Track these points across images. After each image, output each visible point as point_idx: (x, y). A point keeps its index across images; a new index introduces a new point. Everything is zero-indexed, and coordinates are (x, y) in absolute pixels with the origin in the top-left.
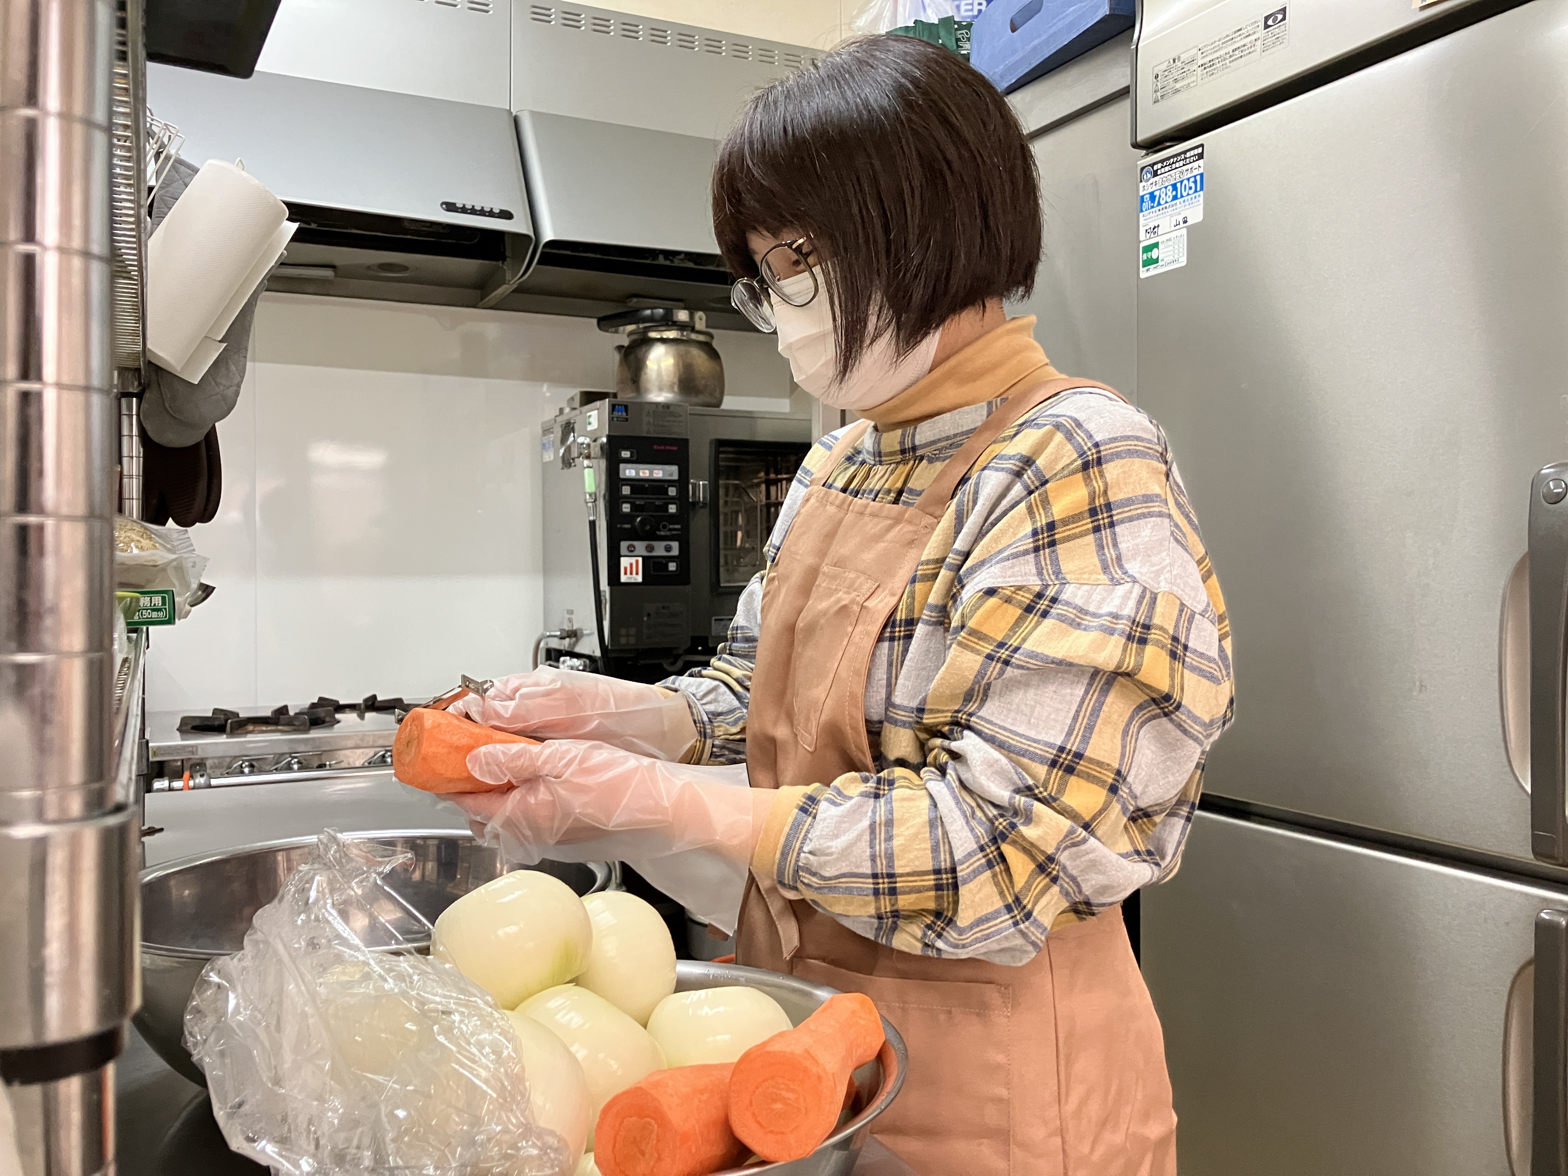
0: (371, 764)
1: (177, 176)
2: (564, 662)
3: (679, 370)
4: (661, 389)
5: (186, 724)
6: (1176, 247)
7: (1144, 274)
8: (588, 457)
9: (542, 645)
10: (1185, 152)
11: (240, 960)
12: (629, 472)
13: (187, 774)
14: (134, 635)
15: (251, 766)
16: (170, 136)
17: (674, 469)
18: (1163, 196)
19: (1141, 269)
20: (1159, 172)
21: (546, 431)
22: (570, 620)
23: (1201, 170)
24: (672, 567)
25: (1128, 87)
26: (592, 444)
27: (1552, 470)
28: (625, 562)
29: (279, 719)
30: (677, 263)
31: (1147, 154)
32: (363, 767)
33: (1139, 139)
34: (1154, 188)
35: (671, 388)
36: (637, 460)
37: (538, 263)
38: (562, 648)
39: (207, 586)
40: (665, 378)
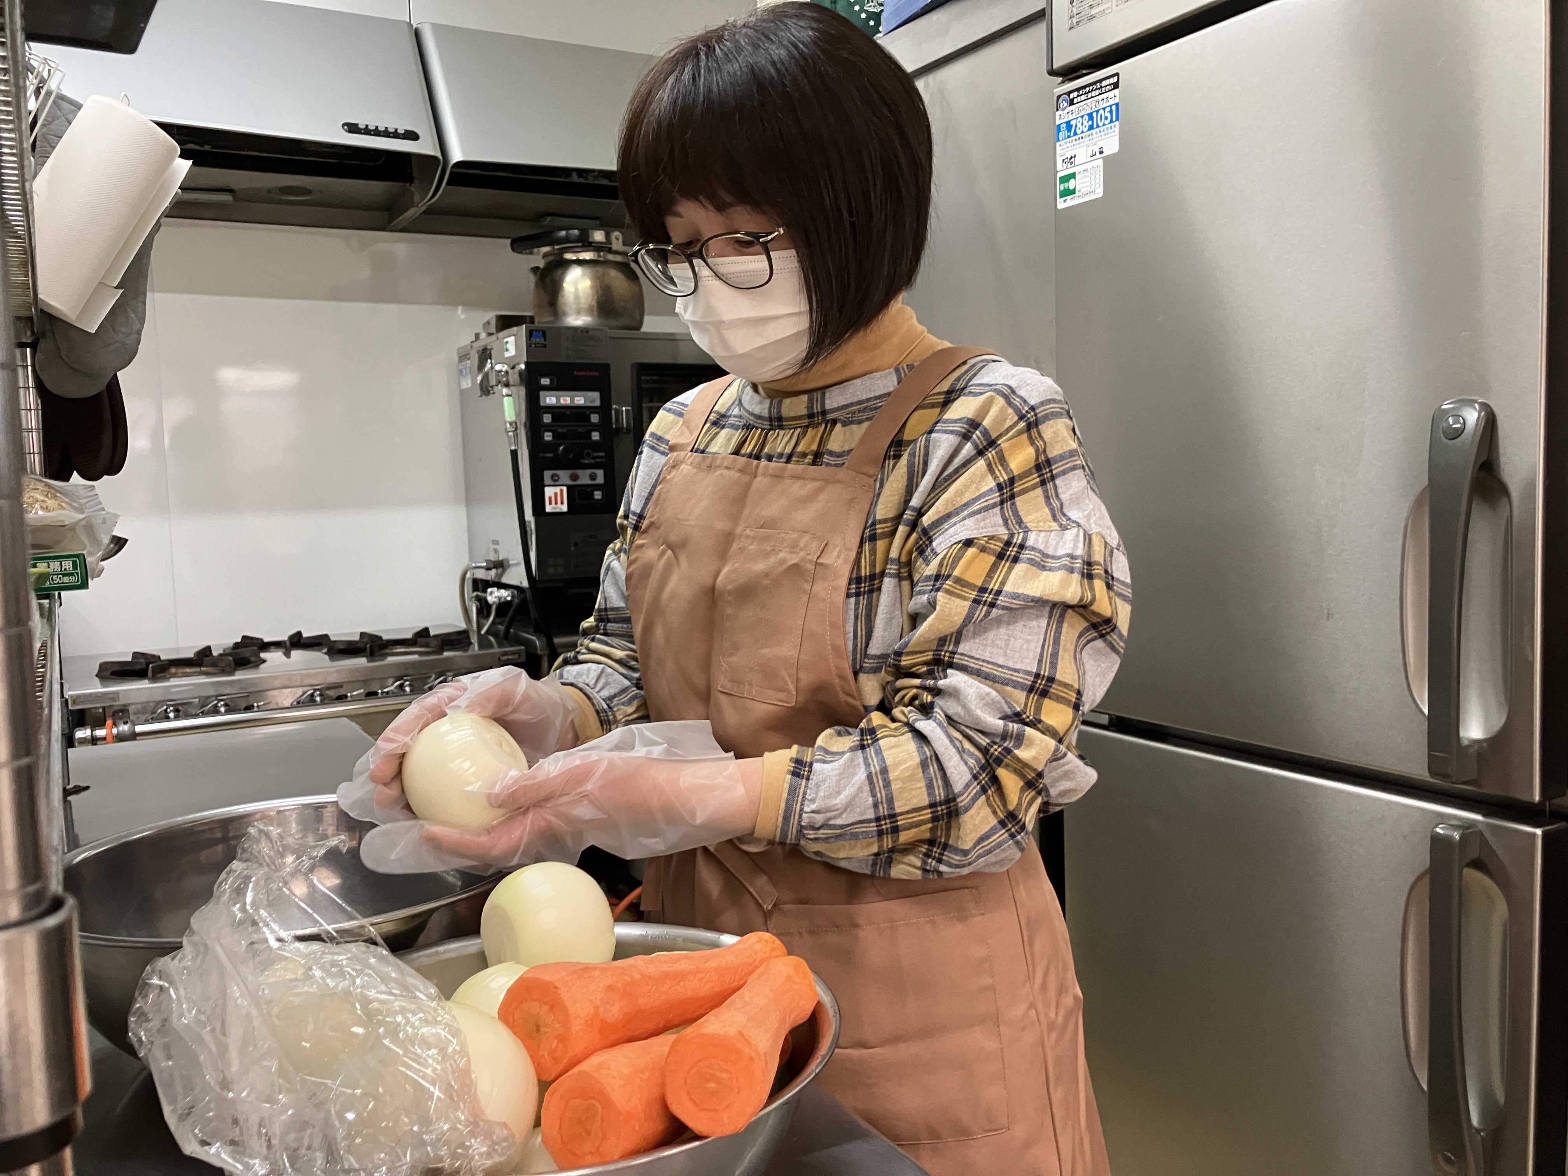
0: (299, 704)
1: (59, 113)
2: (491, 593)
3: (597, 292)
4: (579, 312)
5: (106, 670)
6: (1093, 178)
7: (1061, 204)
8: (507, 385)
9: (468, 575)
10: (1100, 81)
11: (180, 961)
12: (550, 399)
13: (109, 722)
14: (46, 602)
15: (177, 711)
16: (49, 70)
17: (596, 395)
18: (1079, 125)
19: (1059, 200)
20: (1075, 101)
21: (463, 357)
22: (496, 551)
23: (1117, 100)
24: (598, 495)
25: (1044, 10)
26: (510, 371)
27: (1451, 406)
28: (549, 492)
29: (202, 660)
30: (591, 180)
31: (1063, 82)
32: (292, 707)
33: (1054, 67)
34: (1071, 117)
35: (590, 311)
36: (557, 387)
37: (448, 184)
38: (489, 578)
39: (119, 539)
40: (583, 301)
